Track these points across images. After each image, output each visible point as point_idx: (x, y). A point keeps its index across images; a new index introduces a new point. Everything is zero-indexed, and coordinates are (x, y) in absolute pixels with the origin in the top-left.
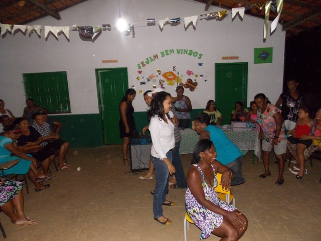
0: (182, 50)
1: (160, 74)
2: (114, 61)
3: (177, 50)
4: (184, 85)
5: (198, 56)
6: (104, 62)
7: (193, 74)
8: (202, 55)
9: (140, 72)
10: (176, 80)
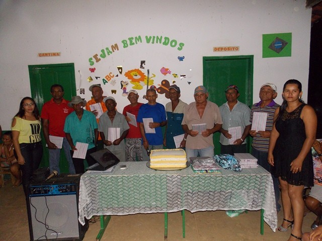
0: (154, 37)
1: (121, 73)
2: (54, 54)
3: (146, 37)
4: (158, 89)
5: (178, 46)
6: (41, 55)
7: (170, 73)
8: (183, 45)
9: (93, 70)
10: (146, 81)
